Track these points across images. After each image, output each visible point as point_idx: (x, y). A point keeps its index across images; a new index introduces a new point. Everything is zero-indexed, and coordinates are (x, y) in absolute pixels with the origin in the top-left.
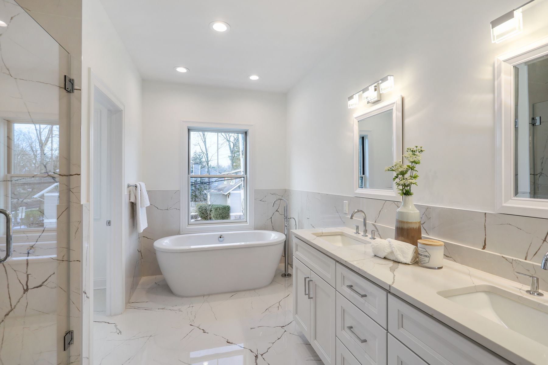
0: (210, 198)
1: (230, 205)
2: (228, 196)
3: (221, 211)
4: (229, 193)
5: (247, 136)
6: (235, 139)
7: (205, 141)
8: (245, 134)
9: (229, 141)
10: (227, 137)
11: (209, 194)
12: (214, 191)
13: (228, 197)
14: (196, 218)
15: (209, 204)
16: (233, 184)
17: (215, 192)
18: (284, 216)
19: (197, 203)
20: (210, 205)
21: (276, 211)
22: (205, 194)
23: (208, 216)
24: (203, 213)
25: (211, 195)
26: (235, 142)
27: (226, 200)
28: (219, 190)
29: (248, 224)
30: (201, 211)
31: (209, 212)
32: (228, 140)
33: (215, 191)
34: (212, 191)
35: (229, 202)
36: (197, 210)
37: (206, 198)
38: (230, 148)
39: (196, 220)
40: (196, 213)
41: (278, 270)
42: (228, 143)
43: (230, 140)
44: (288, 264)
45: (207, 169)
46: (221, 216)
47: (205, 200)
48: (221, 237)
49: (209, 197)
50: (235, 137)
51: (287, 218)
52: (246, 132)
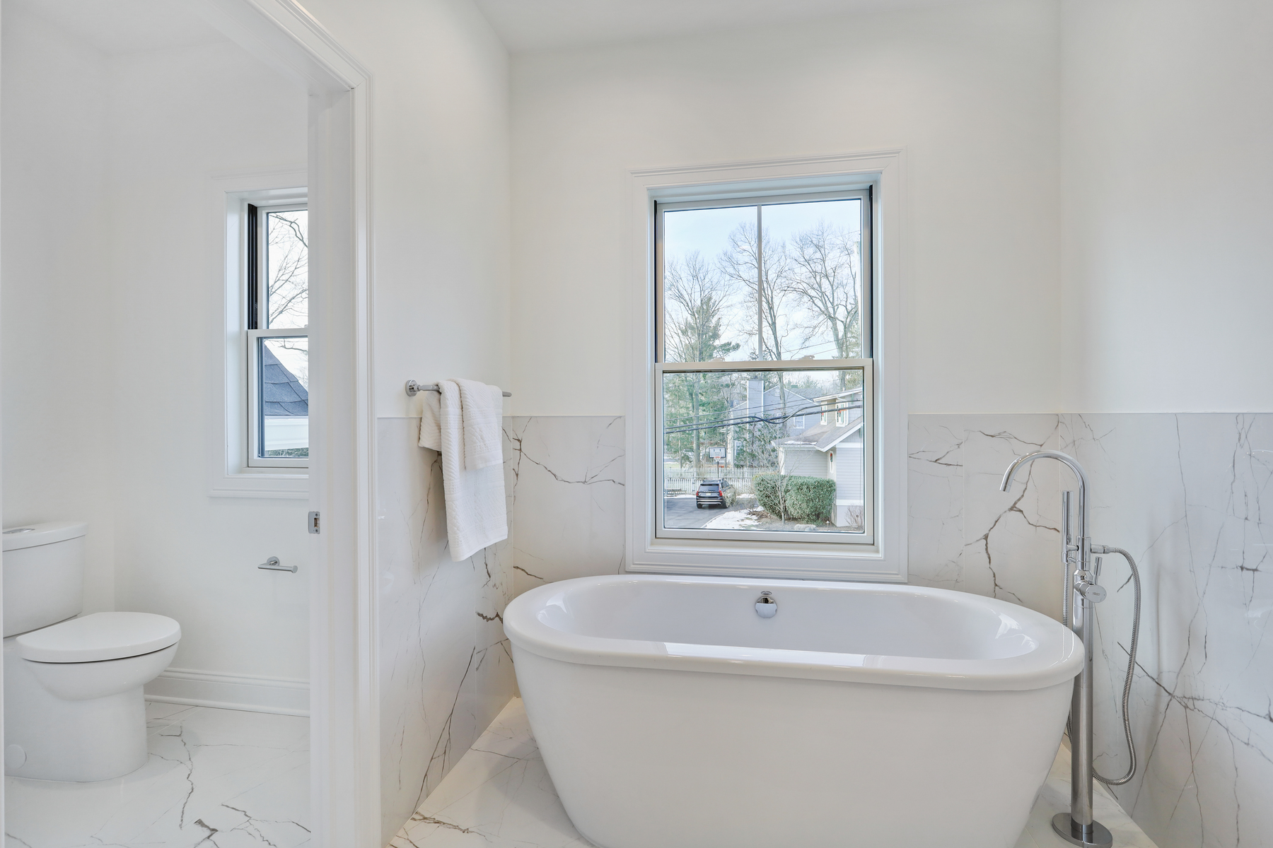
0: (785, 461)
1: (835, 480)
2: (831, 455)
3: (812, 492)
4: (834, 449)
5: (877, 201)
6: (848, 313)
7: (774, 323)
8: (865, 196)
9: (833, 319)
10: (827, 309)
11: (781, 449)
12: (792, 442)
13: (831, 459)
14: (753, 507)
15: (783, 473)
16: (844, 426)
17: (796, 446)
18: (1061, 537)
19: (755, 470)
20: (784, 477)
21: (1011, 509)
22: (774, 450)
23: (779, 503)
24: (767, 496)
25: (786, 452)
26: (848, 320)
27: (826, 468)
28: (808, 440)
29: (880, 556)
30: (762, 489)
31: (783, 494)
32: (830, 317)
33: (799, 443)
34: (789, 442)
35: (833, 472)
36: (753, 488)
37: (775, 460)
38: (836, 335)
39: (751, 510)
40: (752, 496)
41: (1043, 796)
42: (830, 323)
43: (836, 316)
44: (1092, 773)
45: (778, 391)
46: (811, 504)
47: (774, 464)
48: (766, 601)
49: (782, 456)
50: (849, 307)
51: (1087, 549)
52: (871, 187)
